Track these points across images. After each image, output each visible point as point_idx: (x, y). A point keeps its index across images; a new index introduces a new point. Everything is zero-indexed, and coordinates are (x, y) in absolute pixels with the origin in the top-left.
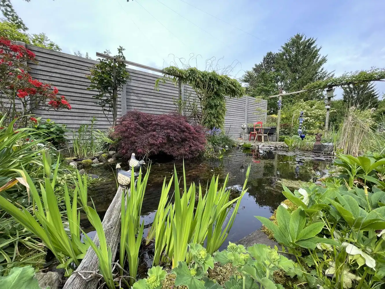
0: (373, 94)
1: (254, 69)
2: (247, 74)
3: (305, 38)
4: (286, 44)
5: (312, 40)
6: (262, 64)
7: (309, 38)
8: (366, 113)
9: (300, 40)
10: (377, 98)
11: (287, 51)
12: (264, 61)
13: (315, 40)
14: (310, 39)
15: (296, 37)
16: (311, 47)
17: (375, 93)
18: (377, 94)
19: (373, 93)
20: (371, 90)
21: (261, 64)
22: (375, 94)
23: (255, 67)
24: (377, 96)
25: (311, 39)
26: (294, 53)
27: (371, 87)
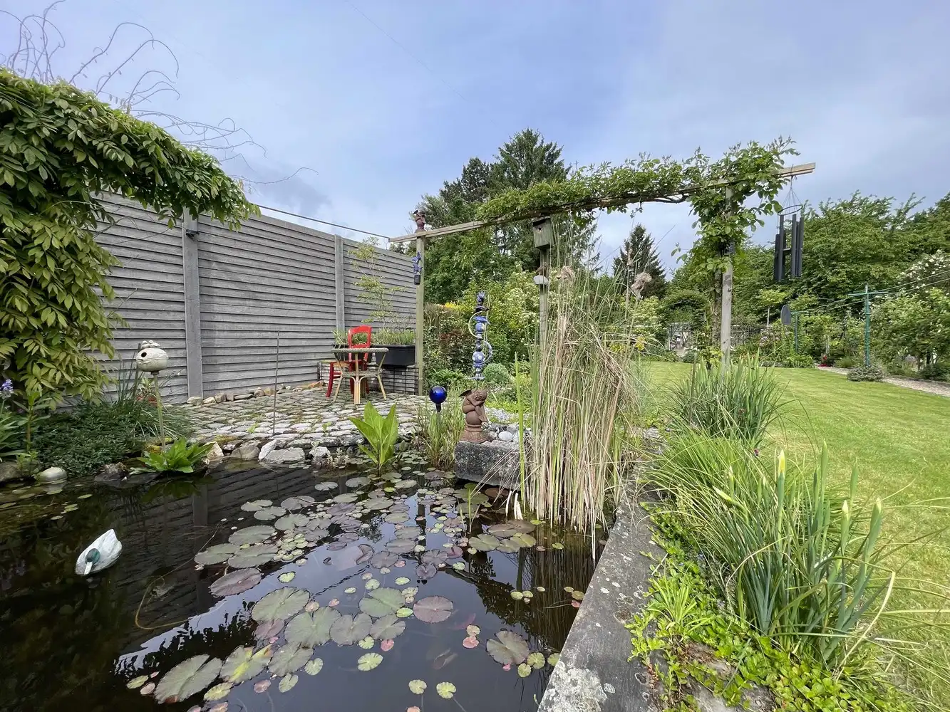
0: (658, 269)
1: (443, 193)
2: (427, 202)
3: (543, 142)
4: (507, 146)
5: (555, 147)
6: (459, 184)
7: (549, 143)
8: (648, 304)
9: (534, 145)
10: (663, 276)
11: (508, 161)
12: (464, 177)
13: (560, 150)
14: (551, 144)
15: (525, 135)
16: (554, 162)
17: (660, 267)
18: (663, 270)
19: (657, 267)
20: (654, 262)
21: (457, 182)
22: (660, 270)
23: (444, 189)
24: (664, 273)
25: (553, 146)
26: (523, 170)
27: (654, 256)
